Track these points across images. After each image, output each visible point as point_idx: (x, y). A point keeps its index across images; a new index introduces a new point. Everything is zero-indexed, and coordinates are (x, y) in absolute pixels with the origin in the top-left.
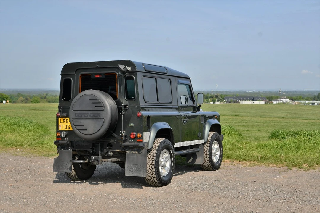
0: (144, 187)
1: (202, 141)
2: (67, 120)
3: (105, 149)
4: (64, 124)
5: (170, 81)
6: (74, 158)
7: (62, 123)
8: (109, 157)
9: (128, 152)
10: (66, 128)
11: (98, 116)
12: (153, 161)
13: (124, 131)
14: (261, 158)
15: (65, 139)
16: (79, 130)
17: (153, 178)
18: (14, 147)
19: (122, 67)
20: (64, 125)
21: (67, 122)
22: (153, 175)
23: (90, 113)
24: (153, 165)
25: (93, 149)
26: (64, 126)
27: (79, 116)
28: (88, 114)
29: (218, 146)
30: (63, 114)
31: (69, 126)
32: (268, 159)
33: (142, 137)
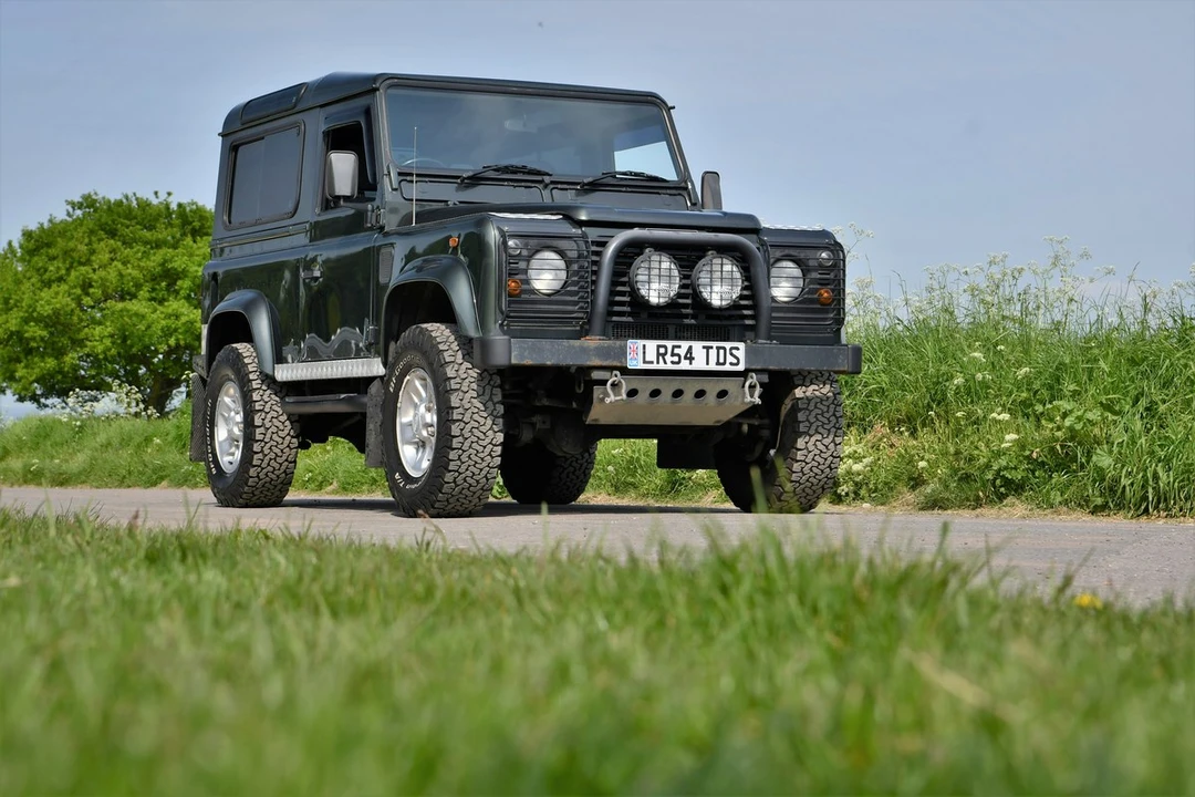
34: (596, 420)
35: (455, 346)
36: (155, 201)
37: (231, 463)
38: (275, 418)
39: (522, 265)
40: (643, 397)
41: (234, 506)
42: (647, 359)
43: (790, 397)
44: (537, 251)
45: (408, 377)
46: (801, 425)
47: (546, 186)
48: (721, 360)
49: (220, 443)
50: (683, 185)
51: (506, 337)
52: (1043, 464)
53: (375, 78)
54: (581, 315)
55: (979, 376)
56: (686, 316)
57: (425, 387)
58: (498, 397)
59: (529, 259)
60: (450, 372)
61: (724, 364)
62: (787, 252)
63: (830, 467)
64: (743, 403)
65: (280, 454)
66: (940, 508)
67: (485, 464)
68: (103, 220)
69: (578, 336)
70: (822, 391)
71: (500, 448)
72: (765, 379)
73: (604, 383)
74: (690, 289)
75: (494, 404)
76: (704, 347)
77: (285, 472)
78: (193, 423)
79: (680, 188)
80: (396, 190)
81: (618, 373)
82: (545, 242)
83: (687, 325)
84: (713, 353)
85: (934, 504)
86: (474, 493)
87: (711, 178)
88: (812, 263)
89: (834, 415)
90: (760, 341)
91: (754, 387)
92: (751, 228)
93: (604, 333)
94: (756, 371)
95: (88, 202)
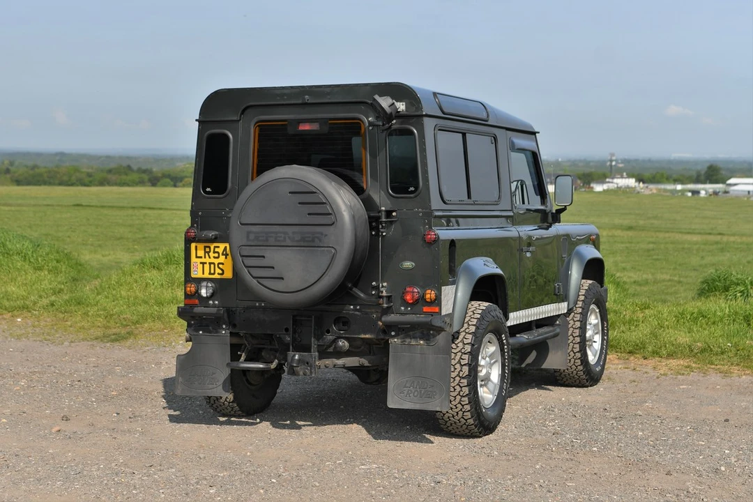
0: (437, 440)
1: (563, 307)
2: (216, 250)
3: (328, 332)
4: (207, 260)
5: (494, 142)
6: (235, 357)
7: (201, 257)
8: (339, 354)
9: (395, 341)
10: (212, 272)
11: (316, 240)
12: (464, 367)
13: (383, 281)
14: (703, 351)
15: (211, 302)
16: (259, 280)
17: (461, 413)
18: (4, 312)
19: (385, 102)
20: (206, 263)
21: (216, 255)
22: (463, 406)
23: (294, 233)
24: (463, 378)
25: (294, 332)
26: (207, 266)
27: (261, 238)
28: (285, 233)
29: (597, 318)
30: (205, 233)
31: (221, 266)
32: (722, 353)
33: (437, 301)
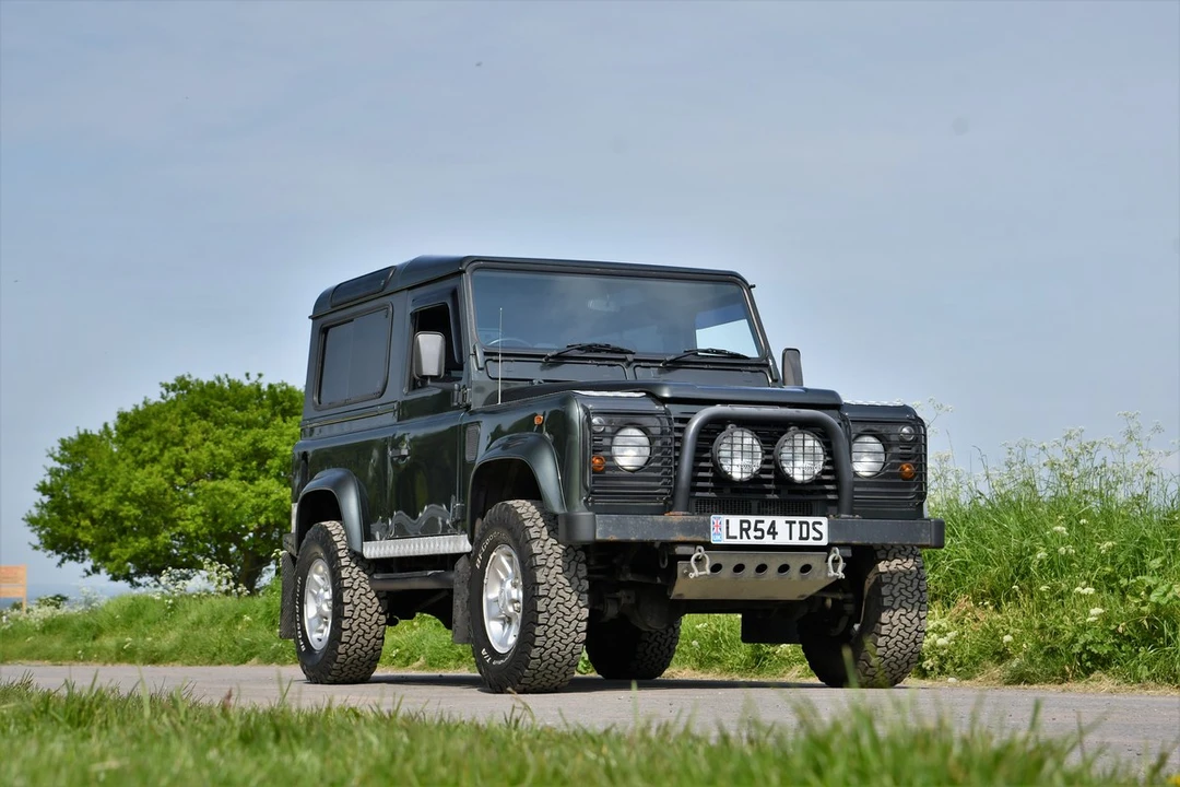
34: (680, 595)
35: (540, 523)
36: (246, 383)
37: (320, 640)
38: (363, 595)
39: (606, 442)
40: (727, 572)
41: (322, 683)
42: (730, 534)
43: (874, 571)
44: (621, 428)
45: (494, 554)
46: (885, 599)
47: (629, 364)
48: (805, 535)
49: (309, 620)
50: (764, 362)
51: (591, 513)
52: (1129, 638)
53: (462, 261)
54: (664, 491)
55: (1062, 550)
56: (769, 491)
57: (511, 563)
58: (583, 572)
59: (612, 436)
60: (536, 548)
61: (807, 538)
62: (868, 427)
63: (914, 641)
64: (827, 577)
65: (368, 631)
66: (1026, 682)
67: (570, 639)
68: (196, 401)
69: (662, 511)
70: (905, 565)
71: (585, 623)
72: (848, 553)
73: (688, 558)
74: (772, 465)
75: (579, 580)
76: (787, 522)
77: (373, 648)
78: (283, 600)
79: (761, 365)
80: (481, 369)
81: (702, 548)
82: (629, 419)
83: (770, 500)
84: (796, 527)
85: (1019, 678)
86: (560, 669)
87: (792, 354)
88: (893, 438)
89: (918, 589)
90: (843, 516)
91: (838, 561)
92: (831, 403)
93: (687, 509)
94: (839, 546)
95: (182, 384)
